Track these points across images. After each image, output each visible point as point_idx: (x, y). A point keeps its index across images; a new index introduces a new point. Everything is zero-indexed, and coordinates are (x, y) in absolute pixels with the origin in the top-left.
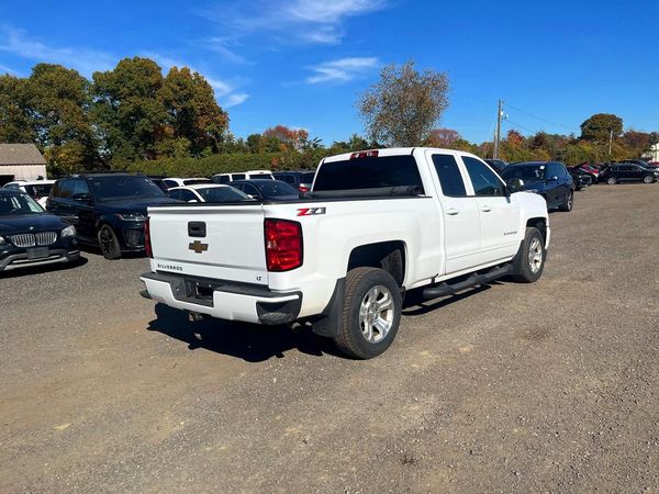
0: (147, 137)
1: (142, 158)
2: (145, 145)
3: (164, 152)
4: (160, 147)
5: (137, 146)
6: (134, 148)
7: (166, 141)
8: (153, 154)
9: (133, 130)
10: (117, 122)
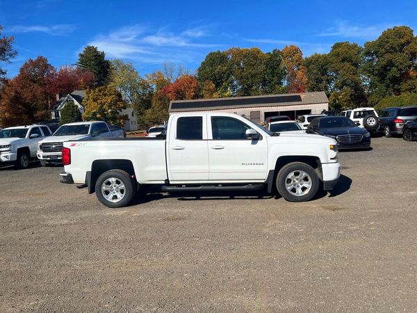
0: (395, 80)
1: (390, 94)
2: (393, 85)
3: (406, 90)
4: (404, 86)
5: (388, 86)
6: (386, 88)
7: (409, 82)
8: (398, 92)
9: (386, 76)
10: (377, 72)
